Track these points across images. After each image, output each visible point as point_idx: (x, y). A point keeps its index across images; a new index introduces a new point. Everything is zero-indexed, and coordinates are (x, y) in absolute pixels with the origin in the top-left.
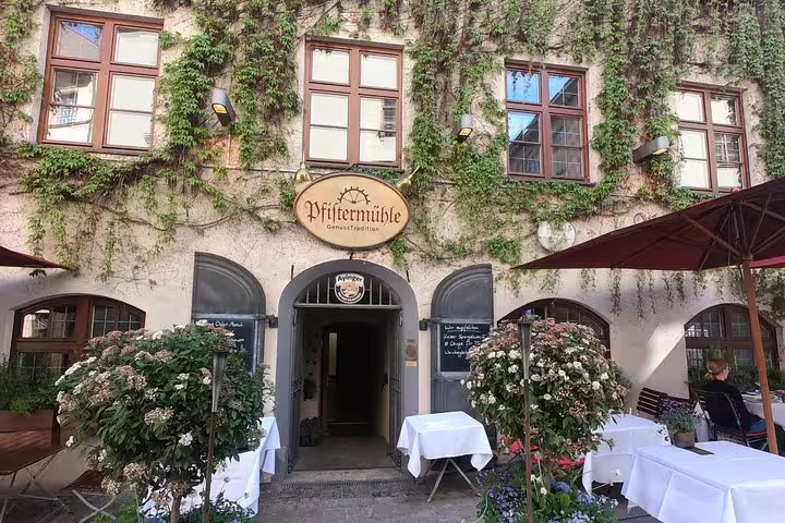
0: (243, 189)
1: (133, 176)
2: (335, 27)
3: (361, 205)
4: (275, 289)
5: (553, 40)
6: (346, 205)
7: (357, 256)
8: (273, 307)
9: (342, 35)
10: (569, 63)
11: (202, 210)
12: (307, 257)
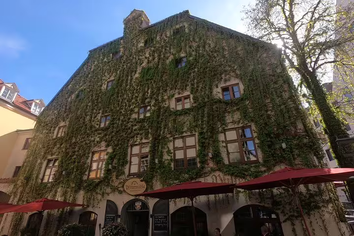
0: (116, 183)
1: (98, 184)
2: (136, 142)
3: (136, 185)
4: (120, 207)
5: (185, 129)
6: (133, 185)
7: (137, 197)
8: (120, 213)
9: (137, 143)
10: (190, 134)
11: (109, 190)
12: (126, 198)
